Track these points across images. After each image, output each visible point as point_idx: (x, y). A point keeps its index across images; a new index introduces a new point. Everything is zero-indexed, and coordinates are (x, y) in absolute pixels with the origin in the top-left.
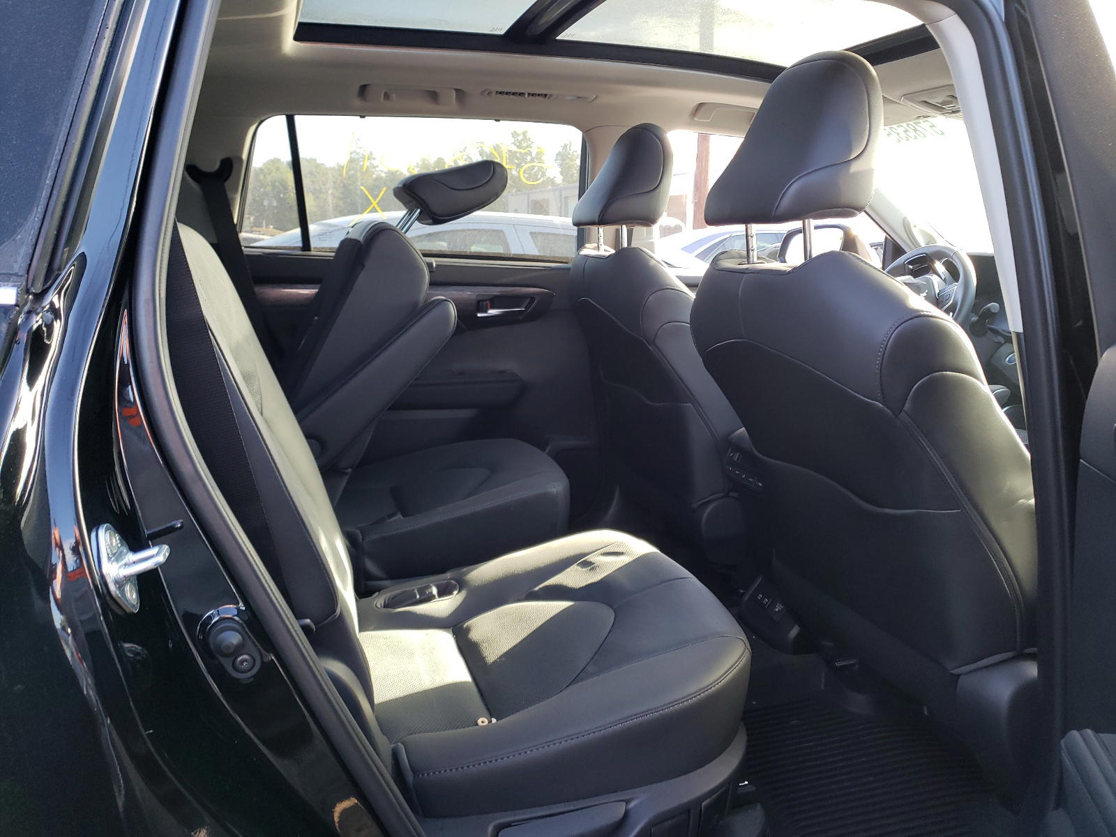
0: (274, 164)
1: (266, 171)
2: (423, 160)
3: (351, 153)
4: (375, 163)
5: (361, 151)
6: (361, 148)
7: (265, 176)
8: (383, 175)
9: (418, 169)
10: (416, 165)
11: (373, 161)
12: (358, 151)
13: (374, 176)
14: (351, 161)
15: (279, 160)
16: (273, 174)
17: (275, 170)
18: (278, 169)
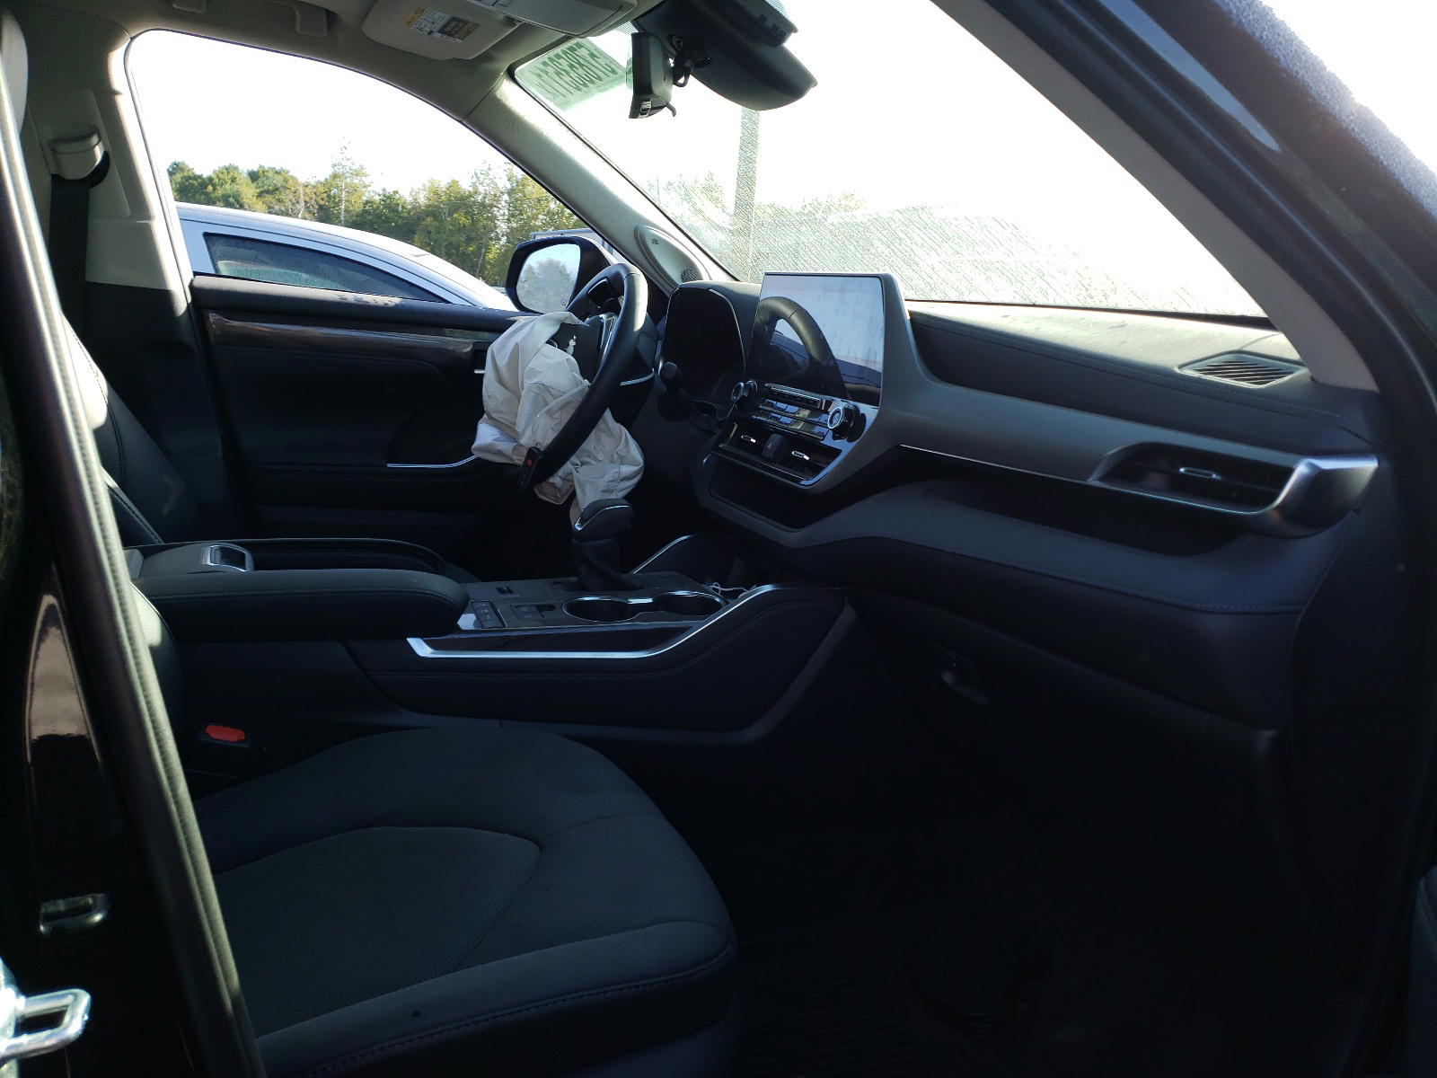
0: (228, 173)
1: (216, 180)
2: (432, 181)
3: (334, 166)
4: (366, 181)
5: (348, 164)
6: (348, 160)
7: (214, 189)
8: (377, 198)
9: (425, 193)
10: (421, 187)
11: (363, 178)
12: (344, 163)
13: (364, 198)
14: (335, 176)
15: (236, 168)
16: (227, 186)
17: (229, 182)
18: (233, 180)
